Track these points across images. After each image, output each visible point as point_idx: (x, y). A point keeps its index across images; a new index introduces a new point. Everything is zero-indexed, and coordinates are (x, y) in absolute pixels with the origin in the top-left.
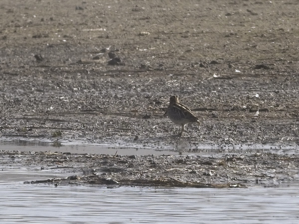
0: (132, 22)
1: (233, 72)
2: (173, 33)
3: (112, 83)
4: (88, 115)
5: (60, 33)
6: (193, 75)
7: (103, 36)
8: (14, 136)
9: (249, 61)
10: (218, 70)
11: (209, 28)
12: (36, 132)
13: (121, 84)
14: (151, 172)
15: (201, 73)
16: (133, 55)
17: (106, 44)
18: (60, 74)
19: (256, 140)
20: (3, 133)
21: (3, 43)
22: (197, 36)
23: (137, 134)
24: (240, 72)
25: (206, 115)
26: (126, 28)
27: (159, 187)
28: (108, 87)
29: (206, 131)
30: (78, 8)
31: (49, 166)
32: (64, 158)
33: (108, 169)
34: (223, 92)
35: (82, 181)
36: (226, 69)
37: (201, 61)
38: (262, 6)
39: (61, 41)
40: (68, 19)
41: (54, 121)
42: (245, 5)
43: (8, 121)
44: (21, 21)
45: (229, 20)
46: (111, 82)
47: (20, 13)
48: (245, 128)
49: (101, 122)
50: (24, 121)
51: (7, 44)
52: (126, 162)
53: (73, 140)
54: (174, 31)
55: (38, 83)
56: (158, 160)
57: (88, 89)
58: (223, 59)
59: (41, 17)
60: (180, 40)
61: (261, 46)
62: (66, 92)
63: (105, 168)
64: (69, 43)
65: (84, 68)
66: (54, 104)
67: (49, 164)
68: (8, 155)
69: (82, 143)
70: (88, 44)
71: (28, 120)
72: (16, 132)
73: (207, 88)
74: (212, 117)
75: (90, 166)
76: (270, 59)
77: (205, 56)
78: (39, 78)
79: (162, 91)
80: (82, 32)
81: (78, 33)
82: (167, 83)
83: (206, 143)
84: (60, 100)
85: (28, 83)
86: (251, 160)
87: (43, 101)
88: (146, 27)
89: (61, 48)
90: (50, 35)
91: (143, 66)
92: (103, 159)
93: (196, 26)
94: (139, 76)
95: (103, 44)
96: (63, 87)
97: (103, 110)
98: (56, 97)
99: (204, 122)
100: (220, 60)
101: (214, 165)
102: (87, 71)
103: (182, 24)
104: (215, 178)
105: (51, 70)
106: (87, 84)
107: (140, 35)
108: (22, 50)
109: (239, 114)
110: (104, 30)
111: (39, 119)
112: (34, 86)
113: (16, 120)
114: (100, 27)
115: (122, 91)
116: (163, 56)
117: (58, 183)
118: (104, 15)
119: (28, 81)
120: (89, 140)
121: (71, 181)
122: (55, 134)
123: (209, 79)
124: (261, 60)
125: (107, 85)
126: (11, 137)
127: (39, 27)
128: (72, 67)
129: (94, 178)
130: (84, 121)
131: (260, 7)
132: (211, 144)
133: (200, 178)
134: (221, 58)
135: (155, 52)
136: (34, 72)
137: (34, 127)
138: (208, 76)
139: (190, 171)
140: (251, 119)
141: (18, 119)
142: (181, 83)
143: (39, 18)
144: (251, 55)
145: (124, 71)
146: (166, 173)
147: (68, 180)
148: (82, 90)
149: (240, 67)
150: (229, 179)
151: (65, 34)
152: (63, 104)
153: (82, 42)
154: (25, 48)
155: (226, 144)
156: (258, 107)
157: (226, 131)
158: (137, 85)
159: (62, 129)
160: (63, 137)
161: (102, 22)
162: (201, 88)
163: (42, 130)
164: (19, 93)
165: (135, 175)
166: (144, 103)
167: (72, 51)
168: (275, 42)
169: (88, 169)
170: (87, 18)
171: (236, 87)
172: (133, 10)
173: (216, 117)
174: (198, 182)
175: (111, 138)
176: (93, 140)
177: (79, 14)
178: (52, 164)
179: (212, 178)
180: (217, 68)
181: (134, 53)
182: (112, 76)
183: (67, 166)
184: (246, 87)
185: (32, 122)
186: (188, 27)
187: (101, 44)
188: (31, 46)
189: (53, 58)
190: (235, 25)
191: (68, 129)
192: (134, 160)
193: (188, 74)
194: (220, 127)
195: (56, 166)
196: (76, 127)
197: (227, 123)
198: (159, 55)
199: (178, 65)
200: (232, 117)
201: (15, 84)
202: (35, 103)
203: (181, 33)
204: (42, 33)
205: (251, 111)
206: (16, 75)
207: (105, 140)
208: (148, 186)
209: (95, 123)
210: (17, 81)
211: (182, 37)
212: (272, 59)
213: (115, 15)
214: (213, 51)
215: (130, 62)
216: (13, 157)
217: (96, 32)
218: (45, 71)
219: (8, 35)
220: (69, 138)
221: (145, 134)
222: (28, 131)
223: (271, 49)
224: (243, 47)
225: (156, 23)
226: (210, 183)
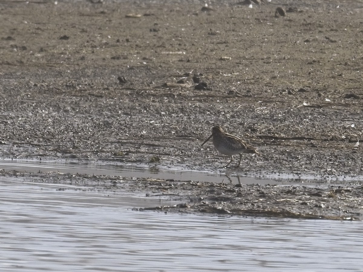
0: (211, 46)
1: (322, 100)
2: (254, 59)
3: (200, 108)
4: (184, 141)
5: (139, 55)
6: (283, 102)
7: (183, 59)
8: (110, 160)
9: (337, 90)
10: (307, 98)
11: (289, 54)
12: (133, 157)
13: (209, 109)
14: (262, 202)
15: (291, 101)
16: (218, 80)
17: (187, 68)
18: (146, 97)
19: (359, 172)
20: (99, 157)
21: (82, 63)
22: (279, 62)
23: (237, 162)
24: (330, 101)
25: (305, 144)
26: (205, 52)
27: (272, 218)
28: (196, 112)
29: (306, 161)
30: (153, 30)
31: (154, 193)
32: (169, 185)
33: (216, 198)
34: (315, 121)
35: (192, 210)
36: (315, 98)
37: (287, 88)
38: (338, 33)
39: (142, 63)
40: (144, 40)
41: (149, 145)
42: (320, 32)
43: (102, 144)
44: (96, 41)
45: (309, 47)
46: (199, 106)
47: (94, 33)
48: (346, 159)
49: (198, 149)
50: (119, 146)
51: (86, 65)
52: (234, 191)
53: (173, 166)
54: (255, 56)
55: (125, 105)
56: (265, 189)
57: (176, 113)
58: (310, 87)
59: (116, 38)
60: (263, 66)
61: (346, 75)
62: (153, 115)
63: (213, 196)
64: (149, 65)
65: (171, 91)
66: (146, 128)
67: (154, 191)
68: (110, 180)
69: (182, 169)
70: (169, 67)
71: (123, 144)
72: (113, 156)
73: (297, 115)
74: (311, 147)
75: (197, 194)
76: (358, 88)
77: (291, 83)
78: (126, 100)
79: (252, 118)
80: (161, 54)
81: (157, 56)
82: (256, 110)
83: (309, 174)
84: (151, 124)
85: (115, 105)
86: (359, 192)
87: (134, 125)
88: (226, 52)
89: (142, 71)
90: (129, 57)
91: (231, 92)
92: (209, 187)
93: (277, 52)
94: (227, 102)
95: (184, 68)
96: (150, 111)
97: (199, 136)
98: (146, 121)
99: (304, 151)
100: (307, 88)
101: (324, 197)
102: (174, 95)
103: (262, 50)
104: (327, 210)
105: (137, 93)
106: (175, 109)
107: (221, 59)
108: (103, 72)
109: (339, 144)
110: (183, 54)
111: (134, 143)
112: (120, 109)
113: (110, 144)
114: (179, 50)
115: (210, 117)
116: (248, 81)
117: (167, 210)
118: (181, 37)
119: (115, 104)
120: (189, 166)
121: (181, 209)
122: (152, 159)
123: (299, 107)
124: (349, 89)
125: (195, 110)
126: (107, 162)
127: (116, 48)
128: (157, 90)
129: (204, 207)
130: (180, 146)
131: (335, 34)
132: (314, 174)
133: (312, 210)
134: (308, 85)
135: (239, 78)
136: (119, 95)
137: (130, 152)
138: (298, 104)
139: (301, 202)
140: (351, 150)
141: (112, 143)
142: (270, 111)
143: (114, 39)
144: (339, 83)
145: (212, 96)
146: (277, 203)
147: (177, 208)
148: (170, 114)
149: (330, 96)
150: (341, 212)
151: (144, 56)
152: (156, 129)
153: (163, 65)
154: (105, 69)
155: (329, 175)
156: (356, 137)
157: (326, 161)
158: (226, 111)
159: (160, 154)
160: (161, 162)
161: (180, 45)
162: (291, 115)
163: (139, 155)
164: (106, 115)
165: (245, 205)
166: (239, 130)
167: (153, 74)
168: (360, 71)
169: (195, 197)
170: (163, 40)
171: (327, 116)
172: (209, 34)
173: (315, 147)
174: (311, 213)
175: (211, 165)
176: (192, 167)
177: (155, 35)
178: (157, 191)
179: (324, 210)
180: (306, 96)
181: (218, 78)
182: (200, 101)
183: (172, 193)
184: (337, 116)
185: (127, 146)
186: (269, 53)
187: (183, 68)
188: (111, 68)
189: (136, 80)
190: (316, 52)
191: (166, 154)
192: (241, 189)
193: (277, 101)
194: (320, 157)
195: (161, 193)
196: (174, 153)
197: (327, 152)
198: (245, 81)
199: (266, 92)
200: (331, 147)
201: (101, 106)
202: (126, 126)
203: (262, 59)
204: (121, 55)
205: (350, 141)
206: (101, 97)
207: (205, 167)
208: (260, 216)
209: (192, 149)
210: (103, 103)
211: (264, 62)
212: (360, 88)
213: (192, 38)
214: (299, 78)
215: (216, 88)
216: (115, 183)
217: (175, 55)
218: (130, 94)
219: (86, 55)
220: (167, 163)
221: (246, 163)
222: (125, 155)
223: (358, 79)
224: (329, 75)
225: (236, 48)
226: (322, 214)
